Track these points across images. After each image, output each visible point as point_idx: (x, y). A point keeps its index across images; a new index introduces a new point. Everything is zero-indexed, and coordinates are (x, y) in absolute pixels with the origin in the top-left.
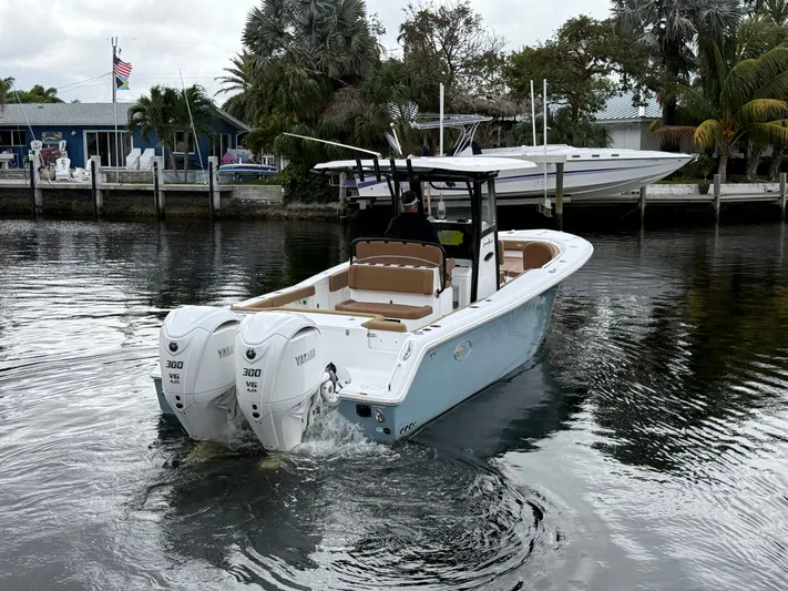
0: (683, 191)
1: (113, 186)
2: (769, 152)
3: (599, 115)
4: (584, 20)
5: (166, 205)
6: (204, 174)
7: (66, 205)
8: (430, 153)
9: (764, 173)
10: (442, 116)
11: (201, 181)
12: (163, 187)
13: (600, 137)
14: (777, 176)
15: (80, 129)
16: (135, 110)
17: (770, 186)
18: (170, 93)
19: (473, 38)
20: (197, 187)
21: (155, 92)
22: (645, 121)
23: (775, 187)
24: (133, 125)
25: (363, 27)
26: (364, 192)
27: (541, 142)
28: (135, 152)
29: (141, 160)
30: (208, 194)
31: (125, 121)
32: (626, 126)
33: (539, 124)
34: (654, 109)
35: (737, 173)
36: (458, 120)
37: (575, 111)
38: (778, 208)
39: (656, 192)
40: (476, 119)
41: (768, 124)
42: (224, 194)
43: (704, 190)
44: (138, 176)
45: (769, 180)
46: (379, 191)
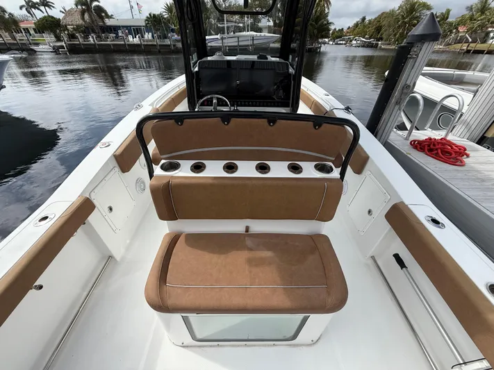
1: (145, 43)
3: (260, 24)
5: (160, 49)
6: (168, 40)
7: (135, 50)
8: (224, 33)
10: (225, 22)
11: (167, 42)
12: (159, 43)
13: (260, 30)
15: (130, 26)
16: (146, 20)
18: (154, 15)
20: (167, 43)
21: (150, 15)
22: (269, 27)
24: (146, 26)
26: (209, 44)
27: (248, 31)
28: (147, 34)
29: (148, 36)
30: (169, 46)
31: (144, 25)
32: (266, 28)
33: (248, 26)
34: (271, 23)
36: (230, 24)
39: (272, 45)
40: (234, 24)
42: (174, 46)
44: (147, 41)
46: (213, 44)
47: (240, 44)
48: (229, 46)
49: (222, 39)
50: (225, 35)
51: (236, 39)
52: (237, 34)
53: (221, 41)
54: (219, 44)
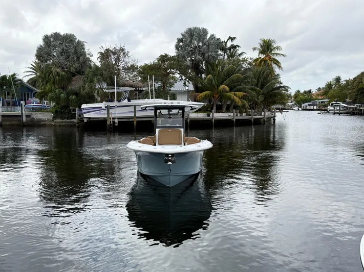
0: (202, 116)
2: (229, 103)
3: (172, 89)
4: (166, 55)
6: (19, 108)
8: (112, 101)
9: (228, 110)
10: (115, 87)
11: (17, 111)
12: (1, 113)
13: (174, 97)
14: (232, 111)
17: (230, 114)
18: (4, 76)
19: (126, 60)
20: (16, 113)
22: (189, 91)
23: (232, 114)
25: (85, 54)
26: (85, 115)
27: (152, 98)
30: (21, 116)
32: (182, 93)
33: (152, 91)
34: (191, 87)
35: (219, 109)
36: (122, 89)
37: (164, 86)
38: (233, 121)
39: (193, 116)
40: (128, 89)
41: (228, 94)
42: (27, 116)
43: (209, 115)
45: (230, 112)
46: (92, 115)
47: (138, 114)
48: (118, 118)
49: (108, 108)
50: (115, 103)
51: (132, 109)
52: (134, 102)
53: (106, 112)
54: (102, 115)
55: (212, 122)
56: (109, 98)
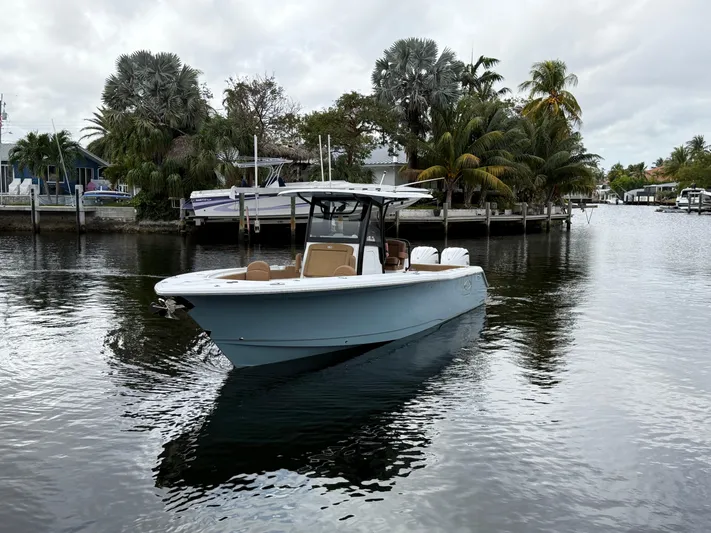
0: (424, 214)
2: (478, 188)
3: (366, 161)
4: (355, 95)
5: (41, 222)
6: (72, 198)
8: (249, 185)
9: (476, 202)
11: (69, 204)
12: (38, 208)
13: (368, 177)
14: (484, 205)
17: (479, 211)
19: (277, 104)
21: (30, 136)
22: (398, 166)
23: (483, 212)
24: (14, 161)
25: (196, 93)
26: (198, 213)
27: (327, 179)
28: (16, 181)
29: (20, 187)
30: (76, 213)
33: (326, 166)
34: (402, 157)
35: (458, 202)
36: (268, 162)
37: (350, 159)
38: (485, 225)
39: (406, 214)
40: (281, 161)
41: (478, 170)
42: (87, 214)
43: (437, 214)
44: (19, 200)
45: (479, 207)
46: (210, 212)
47: (299, 211)
48: (261, 219)
49: (240, 198)
50: (256, 189)
51: (288, 201)
52: (290, 187)
53: (237, 206)
54: (230, 212)
55: (443, 226)
56: (243, 178)
